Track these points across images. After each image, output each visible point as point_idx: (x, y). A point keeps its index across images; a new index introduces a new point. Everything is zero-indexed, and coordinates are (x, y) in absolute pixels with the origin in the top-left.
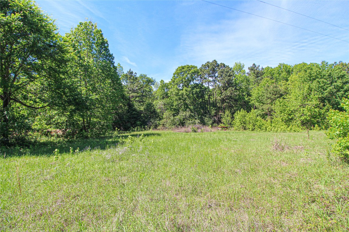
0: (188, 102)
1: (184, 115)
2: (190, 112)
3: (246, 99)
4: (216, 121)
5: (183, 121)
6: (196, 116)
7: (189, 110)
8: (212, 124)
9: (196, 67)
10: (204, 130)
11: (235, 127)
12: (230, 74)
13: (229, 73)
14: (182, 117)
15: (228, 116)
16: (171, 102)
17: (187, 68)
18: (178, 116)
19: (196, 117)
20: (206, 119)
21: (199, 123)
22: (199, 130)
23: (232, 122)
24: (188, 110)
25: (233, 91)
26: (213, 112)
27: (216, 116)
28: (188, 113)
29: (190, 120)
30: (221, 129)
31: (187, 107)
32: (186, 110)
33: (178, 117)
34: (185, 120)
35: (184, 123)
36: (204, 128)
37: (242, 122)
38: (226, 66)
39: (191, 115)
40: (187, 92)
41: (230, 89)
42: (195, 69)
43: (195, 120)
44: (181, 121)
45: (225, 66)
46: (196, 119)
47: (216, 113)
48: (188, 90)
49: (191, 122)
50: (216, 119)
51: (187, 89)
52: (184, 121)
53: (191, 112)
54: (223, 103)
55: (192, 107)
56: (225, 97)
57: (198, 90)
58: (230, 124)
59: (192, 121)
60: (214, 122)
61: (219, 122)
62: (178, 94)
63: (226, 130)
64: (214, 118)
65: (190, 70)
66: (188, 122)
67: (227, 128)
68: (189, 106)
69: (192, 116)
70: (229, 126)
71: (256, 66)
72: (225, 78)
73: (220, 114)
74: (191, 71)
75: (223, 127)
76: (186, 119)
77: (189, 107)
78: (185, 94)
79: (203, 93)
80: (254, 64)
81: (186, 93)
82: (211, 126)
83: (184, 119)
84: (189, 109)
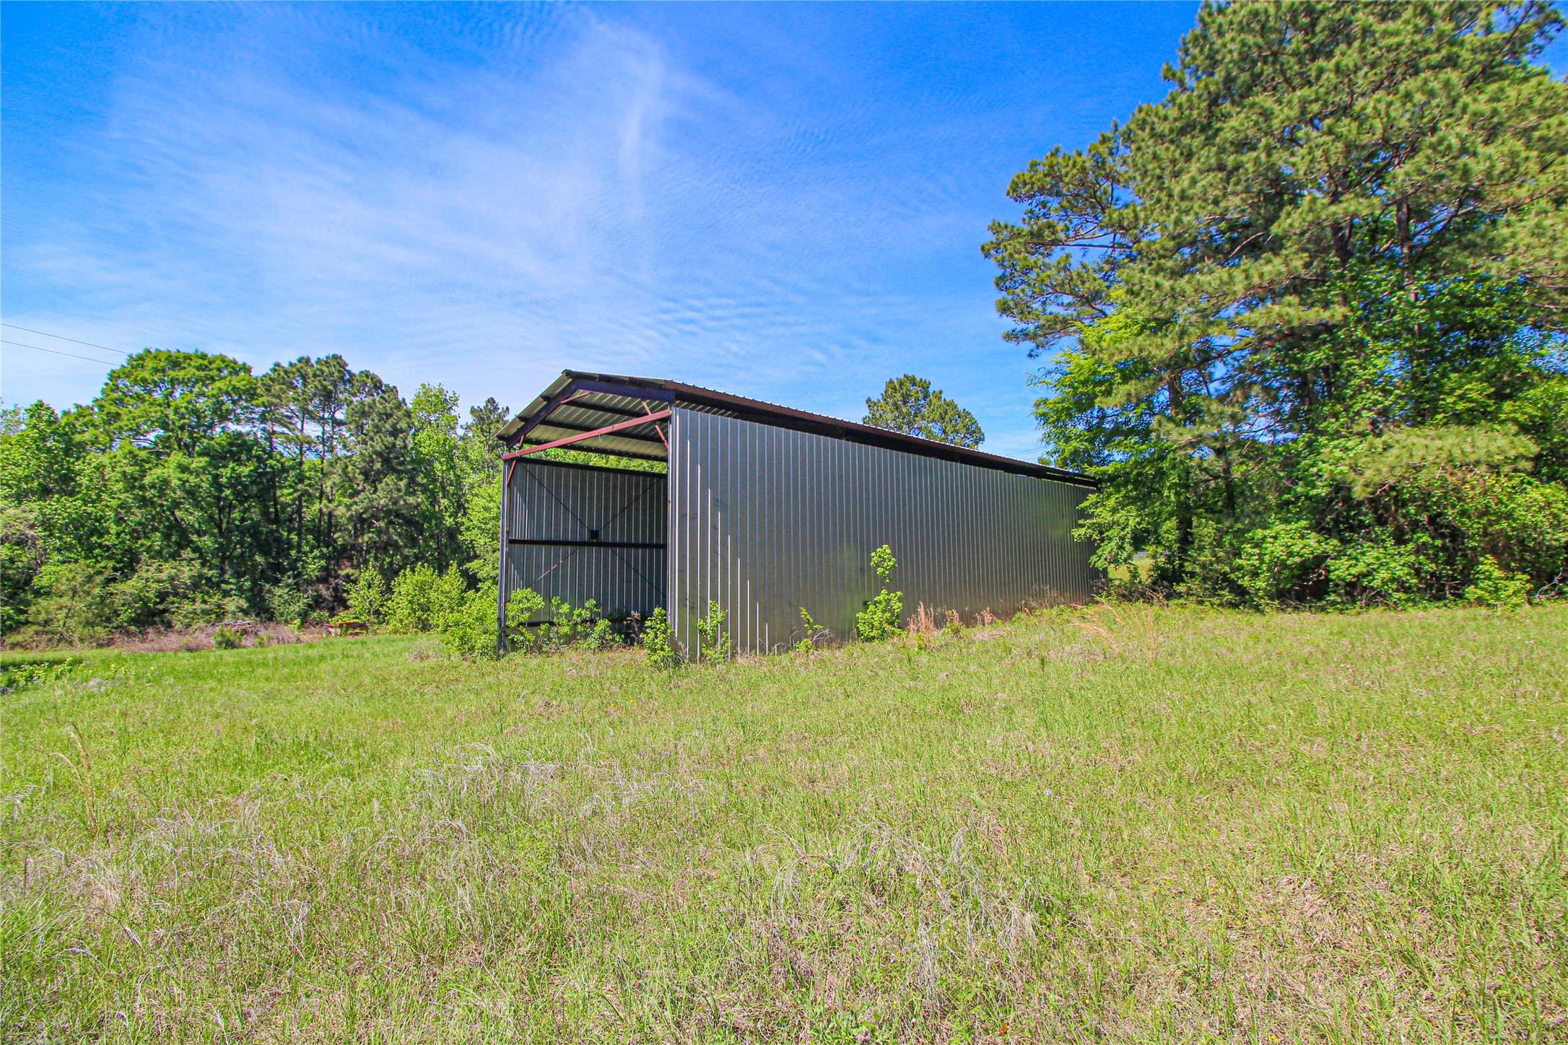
0: (190, 516)
1: (164, 576)
2: (197, 564)
3: (449, 521)
4: (325, 599)
5: (156, 603)
6: (228, 583)
7: (192, 555)
8: (304, 616)
9: (247, 369)
10: (270, 639)
11: (394, 623)
12: (394, 426)
13: (390, 422)
14: (155, 585)
15: (370, 587)
16: (90, 514)
17: (199, 368)
18: (130, 583)
19: (229, 587)
20: (278, 595)
21: (242, 610)
22: (248, 641)
23: (382, 606)
24: (187, 553)
25: (399, 490)
26: (313, 568)
27: (324, 580)
28: (186, 572)
29: (199, 600)
30: (339, 631)
31: (184, 542)
32: (175, 556)
33: (130, 586)
34: (171, 598)
35: (165, 611)
36: (271, 633)
37: (416, 607)
38: (387, 386)
39: (201, 576)
40: (185, 476)
41: (387, 484)
42: (240, 381)
43: (224, 597)
44: (145, 604)
45: (380, 388)
46: (226, 594)
47: (324, 569)
48: (194, 466)
49: (204, 606)
50: (325, 592)
51: (185, 461)
52: (162, 602)
53: (203, 565)
54: (359, 532)
55: (207, 542)
56: (366, 510)
57: (245, 470)
58: (377, 612)
59: (205, 602)
60: (317, 603)
61: (340, 602)
62: (135, 479)
63: (357, 634)
64: (316, 591)
65: (213, 379)
66: (188, 606)
67: (363, 626)
68: (195, 538)
69: (209, 580)
70: (372, 618)
71: (496, 408)
72: (372, 439)
73: (342, 573)
74: (218, 384)
75: (349, 625)
76: (176, 594)
77: (192, 542)
78: (175, 483)
79: (272, 480)
80: (491, 401)
81: (180, 479)
82: (298, 622)
83: (162, 596)
84: (194, 552)
